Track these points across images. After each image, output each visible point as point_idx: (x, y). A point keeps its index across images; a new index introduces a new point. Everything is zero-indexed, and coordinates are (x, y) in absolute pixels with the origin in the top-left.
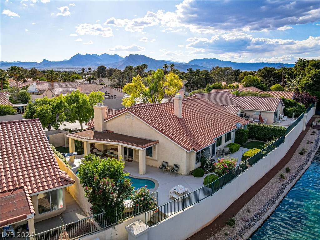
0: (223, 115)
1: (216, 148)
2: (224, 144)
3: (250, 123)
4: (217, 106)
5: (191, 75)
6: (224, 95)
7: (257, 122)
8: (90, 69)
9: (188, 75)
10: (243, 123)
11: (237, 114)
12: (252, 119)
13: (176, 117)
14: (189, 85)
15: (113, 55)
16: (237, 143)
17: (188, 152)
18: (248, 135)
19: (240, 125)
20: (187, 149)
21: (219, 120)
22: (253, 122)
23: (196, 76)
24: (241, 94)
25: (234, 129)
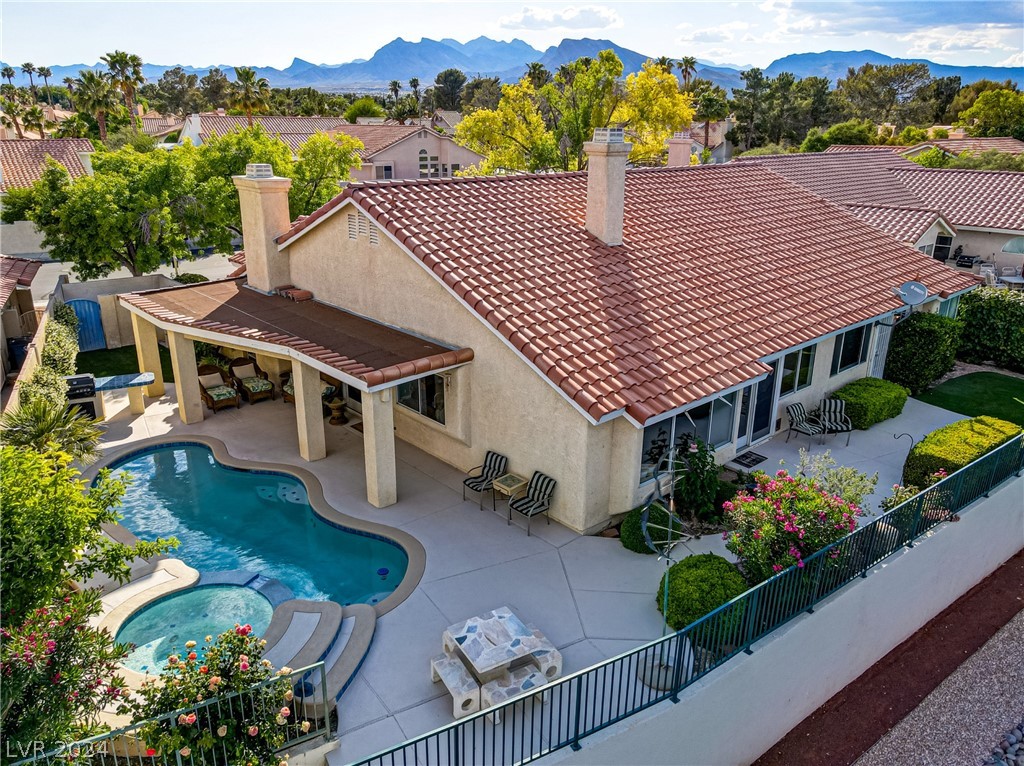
0: (843, 242)
1: (778, 402)
2: (823, 381)
3: (975, 289)
4: (822, 201)
5: (753, 96)
6: (871, 165)
7: (1010, 284)
8: (414, 83)
9: (745, 94)
10: (940, 288)
11: (920, 243)
12: (987, 272)
13: (593, 239)
14: (744, 136)
15: (509, 40)
16: (894, 381)
17: (594, 422)
18: (960, 342)
19: (920, 297)
20: (590, 408)
21: (814, 266)
22: (994, 283)
23: (775, 102)
24: (954, 161)
25: (887, 312)
